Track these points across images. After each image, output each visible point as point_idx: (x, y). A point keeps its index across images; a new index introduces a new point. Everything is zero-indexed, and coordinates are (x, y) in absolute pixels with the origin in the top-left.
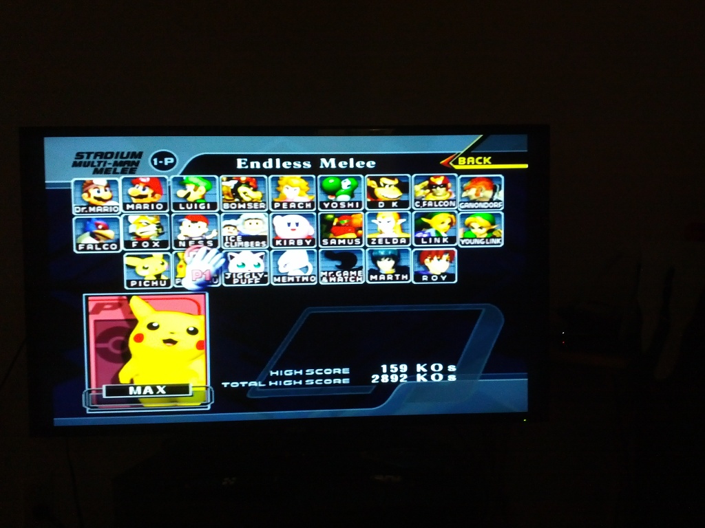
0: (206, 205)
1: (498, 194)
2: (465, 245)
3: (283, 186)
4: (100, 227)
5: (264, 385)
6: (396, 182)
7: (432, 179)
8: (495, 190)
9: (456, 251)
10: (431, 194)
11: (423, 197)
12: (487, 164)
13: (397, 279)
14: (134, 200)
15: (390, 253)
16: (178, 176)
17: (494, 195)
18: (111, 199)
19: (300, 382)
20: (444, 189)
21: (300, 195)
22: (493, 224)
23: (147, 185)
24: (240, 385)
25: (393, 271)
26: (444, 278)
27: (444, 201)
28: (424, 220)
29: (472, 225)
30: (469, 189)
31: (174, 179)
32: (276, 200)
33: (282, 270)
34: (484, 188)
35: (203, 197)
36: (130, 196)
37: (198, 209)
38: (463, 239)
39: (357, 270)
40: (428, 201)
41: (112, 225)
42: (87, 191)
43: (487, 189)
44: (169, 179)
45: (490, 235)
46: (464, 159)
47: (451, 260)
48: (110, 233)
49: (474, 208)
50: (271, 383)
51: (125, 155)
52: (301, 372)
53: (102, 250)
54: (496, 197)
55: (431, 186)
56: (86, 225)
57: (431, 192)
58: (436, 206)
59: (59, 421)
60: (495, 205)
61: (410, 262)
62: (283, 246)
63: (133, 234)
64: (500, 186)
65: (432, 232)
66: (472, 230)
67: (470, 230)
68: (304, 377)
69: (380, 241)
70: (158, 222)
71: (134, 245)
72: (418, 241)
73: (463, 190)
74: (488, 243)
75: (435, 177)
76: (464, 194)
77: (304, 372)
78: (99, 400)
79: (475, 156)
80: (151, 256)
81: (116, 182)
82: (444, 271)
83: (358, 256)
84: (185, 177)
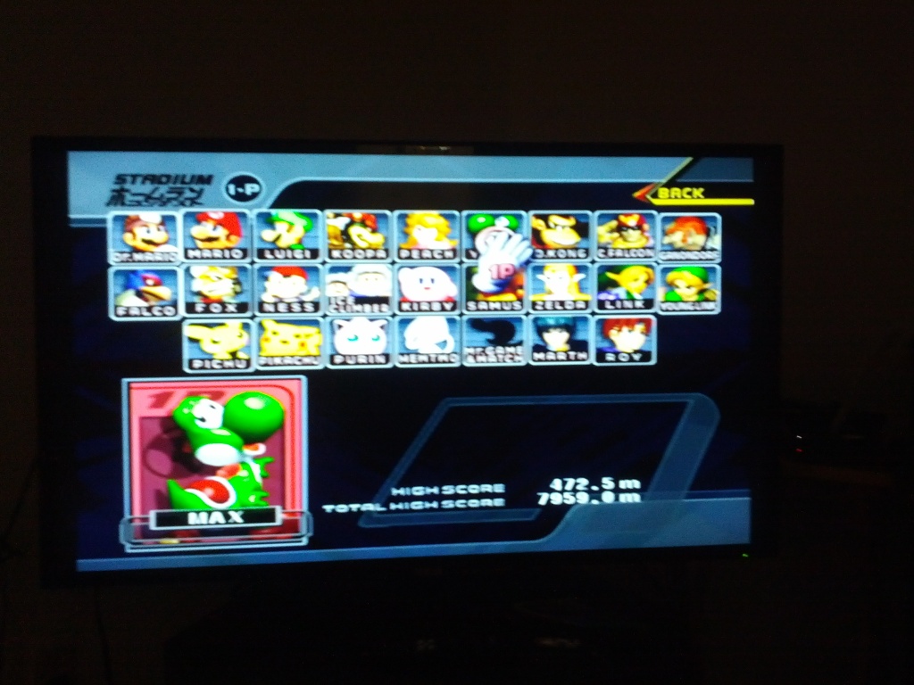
0: (303, 253)
1: (713, 239)
2: (667, 311)
3: (413, 227)
4: (150, 282)
5: (383, 509)
6: (572, 222)
7: (622, 218)
8: (708, 233)
9: (653, 318)
10: (620, 240)
11: (609, 244)
12: (697, 198)
13: (572, 357)
14: (200, 244)
15: (562, 322)
16: (264, 210)
17: (706, 241)
18: (166, 243)
19: (435, 505)
20: (638, 232)
21: (438, 240)
22: (705, 281)
23: (219, 223)
24: (350, 509)
25: (566, 347)
26: (637, 357)
27: (637, 249)
28: (611, 275)
29: (677, 283)
30: (672, 232)
31: (260, 215)
32: (403, 246)
33: (410, 345)
34: (693, 231)
35: (300, 242)
36: (193, 238)
37: (294, 258)
38: (663, 302)
39: (515, 345)
40: (615, 249)
41: (168, 280)
42: (131, 231)
43: (698, 233)
44: (252, 214)
45: (702, 297)
46: (666, 190)
47: (647, 332)
48: (164, 292)
49: (681, 260)
50: (393, 506)
51: (187, 180)
52: (435, 490)
53: (154, 316)
54: (710, 245)
55: (621, 228)
56: (129, 280)
57: (621, 236)
58: (627, 255)
59: (85, 564)
60: (708, 255)
61: (590, 334)
62: (413, 311)
63: (199, 294)
64: (715, 228)
65: (621, 292)
66: (677, 290)
67: (672, 290)
68: (440, 498)
69: (549, 306)
70: (235, 276)
71: (199, 308)
72: (601, 305)
73: (665, 233)
74: (698, 308)
75: (626, 215)
76: (667, 240)
77: (441, 490)
78: (145, 533)
79: (681, 186)
80: (222, 324)
81: (172, 218)
82: (637, 348)
83: (516, 325)
84: (274, 212)
